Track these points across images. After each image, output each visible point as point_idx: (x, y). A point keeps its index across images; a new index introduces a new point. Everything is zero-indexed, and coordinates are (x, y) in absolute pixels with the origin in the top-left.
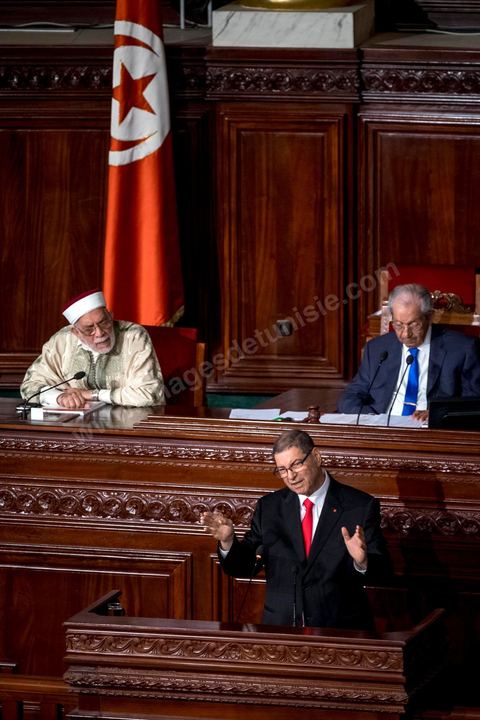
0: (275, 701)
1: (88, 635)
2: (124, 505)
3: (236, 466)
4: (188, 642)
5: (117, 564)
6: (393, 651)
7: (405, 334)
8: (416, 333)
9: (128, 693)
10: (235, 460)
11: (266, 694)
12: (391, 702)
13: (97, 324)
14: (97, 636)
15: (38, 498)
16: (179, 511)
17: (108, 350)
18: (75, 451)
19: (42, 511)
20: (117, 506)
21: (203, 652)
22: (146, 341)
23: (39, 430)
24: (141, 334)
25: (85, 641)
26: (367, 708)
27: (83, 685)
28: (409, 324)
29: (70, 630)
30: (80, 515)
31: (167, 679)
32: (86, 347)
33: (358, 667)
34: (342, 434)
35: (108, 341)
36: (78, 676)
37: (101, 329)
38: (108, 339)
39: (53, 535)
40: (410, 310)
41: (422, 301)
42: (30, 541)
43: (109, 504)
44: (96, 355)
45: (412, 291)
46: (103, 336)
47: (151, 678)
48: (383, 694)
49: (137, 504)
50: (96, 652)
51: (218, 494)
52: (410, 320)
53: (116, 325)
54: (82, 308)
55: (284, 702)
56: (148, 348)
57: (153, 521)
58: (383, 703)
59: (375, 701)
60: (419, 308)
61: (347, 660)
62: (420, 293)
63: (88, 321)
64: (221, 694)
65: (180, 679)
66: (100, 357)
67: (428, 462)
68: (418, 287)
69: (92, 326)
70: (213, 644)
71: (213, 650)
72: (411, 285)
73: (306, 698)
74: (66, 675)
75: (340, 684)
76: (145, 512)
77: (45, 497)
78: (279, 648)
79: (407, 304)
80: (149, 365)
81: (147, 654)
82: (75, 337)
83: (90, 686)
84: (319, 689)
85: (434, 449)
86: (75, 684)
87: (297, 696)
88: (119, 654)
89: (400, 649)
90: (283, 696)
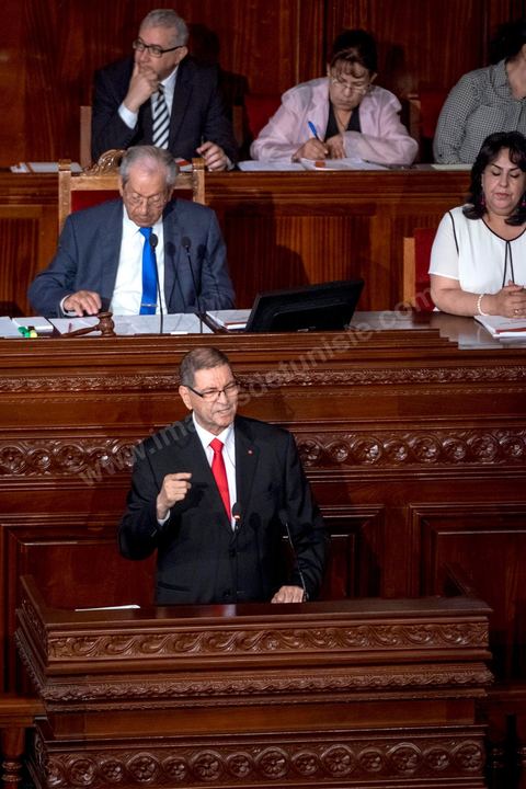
1: (76, 637)
4: (209, 634)
6: (477, 622)
8: (155, 210)
9: (126, 706)
10: (30, 392)
11: (311, 691)
12: (473, 684)
14: (90, 638)
25: (72, 645)
27: (71, 702)
28: (149, 198)
29: (52, 633)
31: (181, 685)
41: (169, 169)
47: (161, 684)
48: (463, 675)
50: (88, 657)
58: (462, 687)
59: (452, 685)
60: (164, 178)
61: (416, 638)
62: (165, 159)
64: (251, 695)
65: (199, 682)
70: (242, 634)
71: (243, 641)
74: (45, 691)
79: (151, 172)
81: (156, 654)
83: (79, 701)
84: (379, 677)
86: (61, 702)
87: (352, 689)
88: (119, 657)
89: (485, 618)
90: (332, 690)
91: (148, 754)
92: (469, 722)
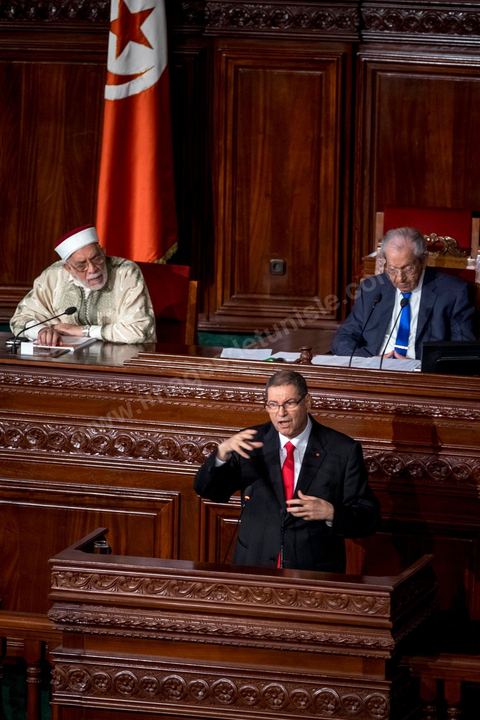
0: (261, 644)
1: (73, 572)
2: (114, 442)
3: (227, 406)
4: (174, 582)
5: (104, 501)
6: (380, 596)
7: (399, 278)
8: (410, 277)
9: (112, 632)
10: (225, 400)
11: (252, 636)
12: (377, 647)
13: (91, 260)
14: (83, 574)
15: (26, 434)
16: (168, 449)
17: (100, 287)
18: (65, 387)
19: (30, 446)
20: (106, 443)
21: (190, 592)
22: (138, 277)
23: (28, 365)
24: (134, 270)
25: (70, 579)
26: (352, 652)
27: (68, 623)
28: (403, 268)
29: (55, 567)
30: (68, 451)
31: (151, 619)
32: (78, 283)
33: (345, 611)
34: (335, 376)
35: (100, 278)
36: (62, 614)
37: (94, 266)
38: (101, 275)
39: (40, 471)
40: (403, 253)
41: (415, 244)
42: (17, 477)
43: (98, 441)
44: (87, 291)
45: (405, 235)
46: (96, 272)
47: (136, 617)
48: (369, 638)
49: (125, 442)
50: (81, 590)
51: (207, 434)
52: (403, 263)
53: (108, 260)
54: (74, 244)
55: (269, 644)
56: (140, 285)
57: (141, 459)
58: (369, 648)
59: (361, 645)
60: (412, 251)
61: (333, 604)
62: (412, 237)
63: (80, 257)
64: (206, 635)
65: (165, 619)
66: (92, 293)
67: (419, 405)
68: (410, 230)
69: (85, 262)
70: (199, 585)
71: (199, 590)
72: (403, 229)
73: (291, 642)
74: (51, 612)
75: (325, 628)
76: (133, 450)
77: (33, 432)
78: (265, 590)
79: (400, 248)
80: (141, 302)
81: (133, 593)
82: (66, 272)
83: (74, 623)
84: (305, 632)
85: (426, 393)
86: (59, 622)
87: (283, 639)
88: (105, 592)
89: (387, 594)
90: (269, 638)
91: (130, 673)
92: (380, 678)
